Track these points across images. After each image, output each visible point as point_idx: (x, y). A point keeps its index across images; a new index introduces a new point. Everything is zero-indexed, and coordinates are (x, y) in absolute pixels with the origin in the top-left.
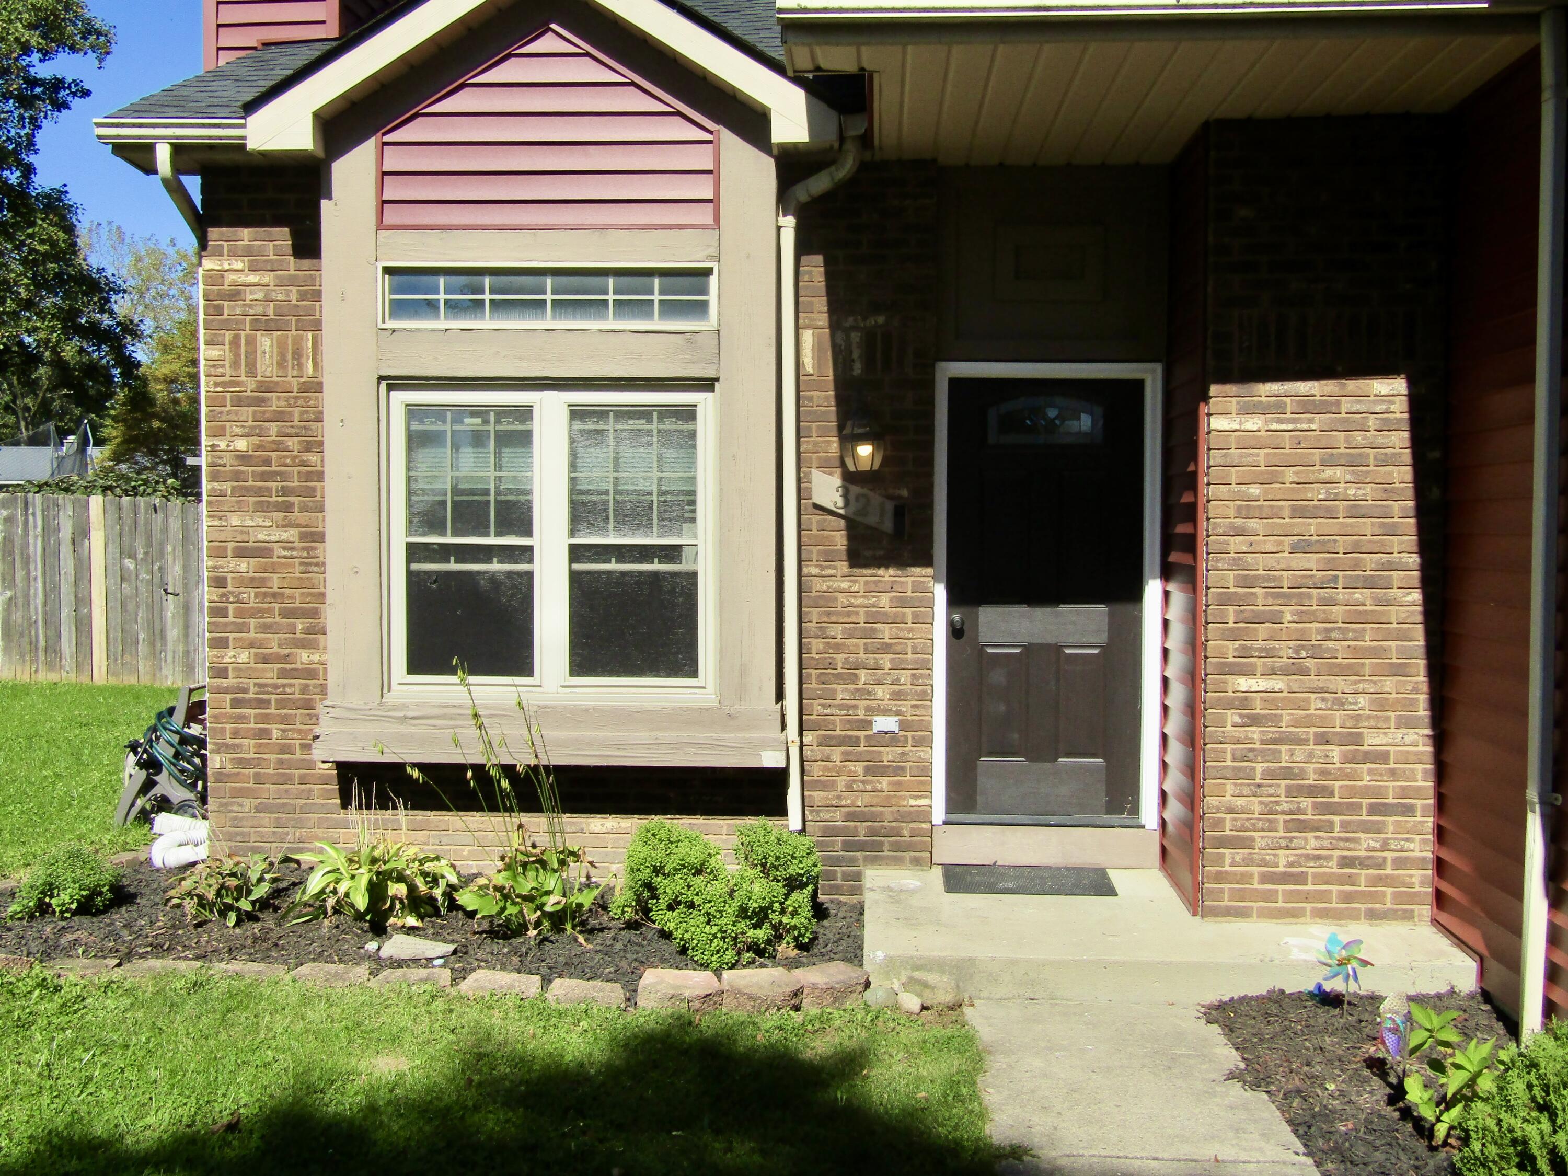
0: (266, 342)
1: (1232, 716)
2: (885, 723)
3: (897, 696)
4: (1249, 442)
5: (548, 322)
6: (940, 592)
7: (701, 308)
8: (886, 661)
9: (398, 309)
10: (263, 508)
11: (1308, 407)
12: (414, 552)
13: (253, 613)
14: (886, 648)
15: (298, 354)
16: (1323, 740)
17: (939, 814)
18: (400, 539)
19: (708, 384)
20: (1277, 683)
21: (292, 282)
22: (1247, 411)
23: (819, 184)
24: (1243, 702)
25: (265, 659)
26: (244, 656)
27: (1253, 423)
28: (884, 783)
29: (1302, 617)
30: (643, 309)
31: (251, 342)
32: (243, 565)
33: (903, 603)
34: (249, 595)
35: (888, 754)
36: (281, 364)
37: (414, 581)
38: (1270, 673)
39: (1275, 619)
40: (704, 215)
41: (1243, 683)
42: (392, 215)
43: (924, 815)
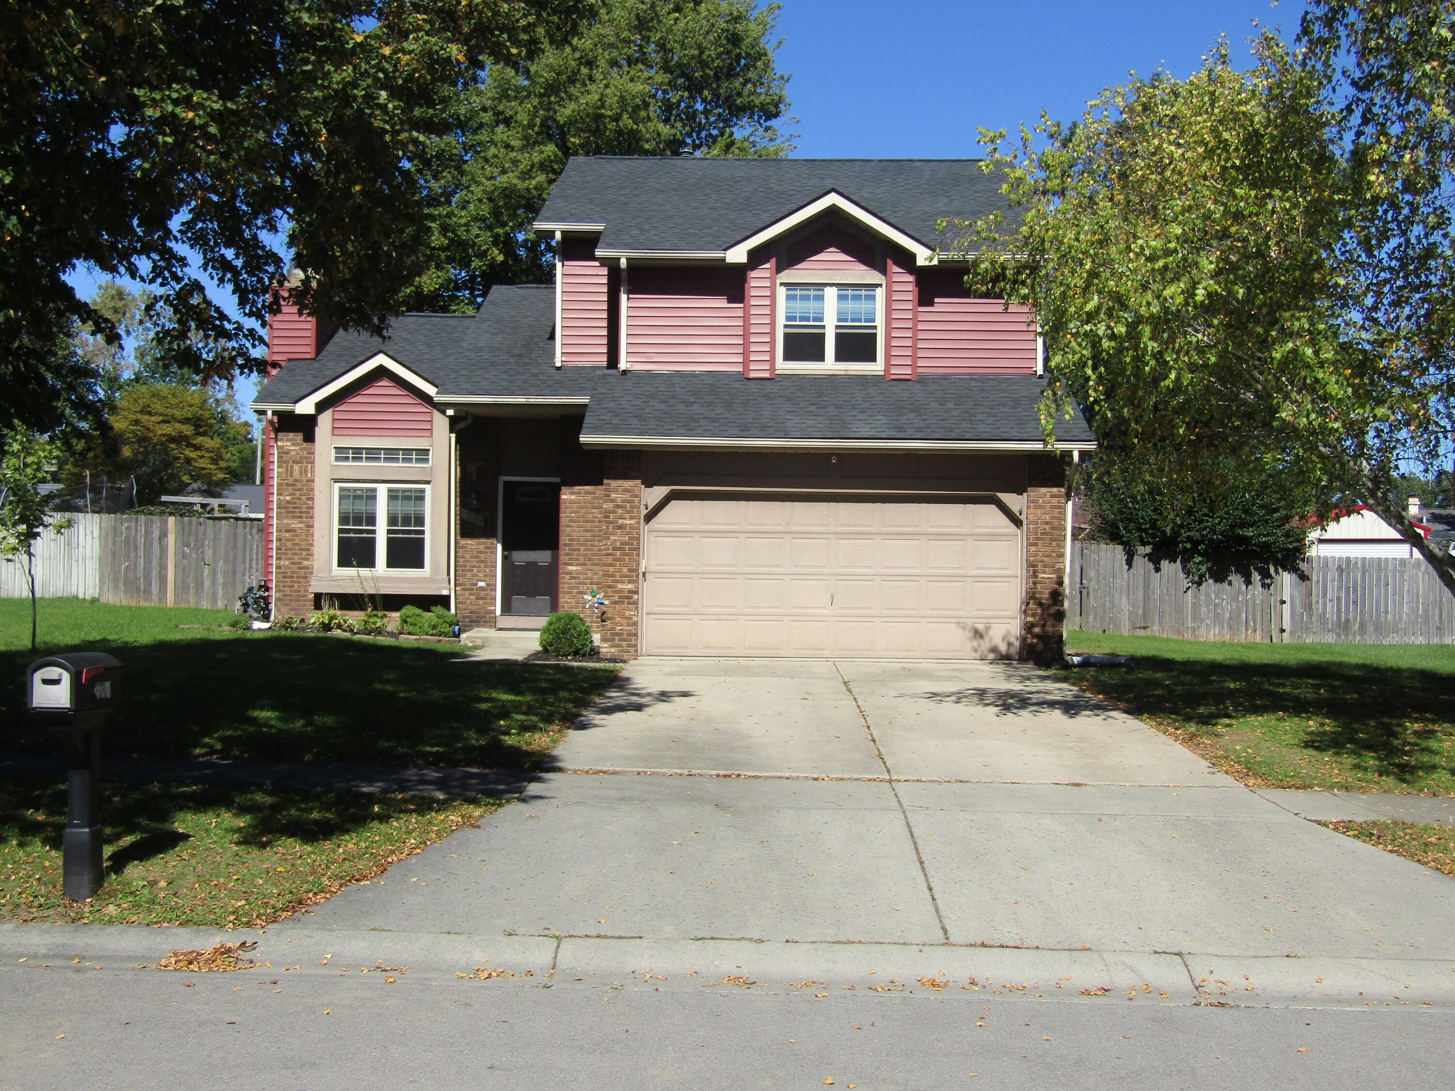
0: (296, 467)
1: (567, 577)
2: (481, 584)
3: (485, 576)
4: (572, 502)
5: (382, 464)
6: (499, 547)
7: (427, 460)
8: (482, 565)
9: (337, 459)
10: (294, 517)
11: (588, 493)
12: (341, 531)
13: (290, 549)
14: (482, 562)
15: (306, 471)
16: (591, 583)
17: (498, 612)
18: (336, 526)
19: (428, 482)
20: (579, 568)
21: (305, 449)
22: (572, 493)
23: (461, 425)
24: (570, 573)
25: (293, 563)
26: (287, 563)
27: (573, 497)
28: (481, 602)
29: (586, 550)
30: (410, 460)
31: (292, 467)
32: (287, 535)
33: (487, 548)
34: (289, 544)
35: (482, 593)
36: (301, 474)
37: (341, 540)
38: (578, 565)
39: (579, 550)
40: (427, 434)
41: (570, 568)
42: (336, 432)
43: (494, 612)
